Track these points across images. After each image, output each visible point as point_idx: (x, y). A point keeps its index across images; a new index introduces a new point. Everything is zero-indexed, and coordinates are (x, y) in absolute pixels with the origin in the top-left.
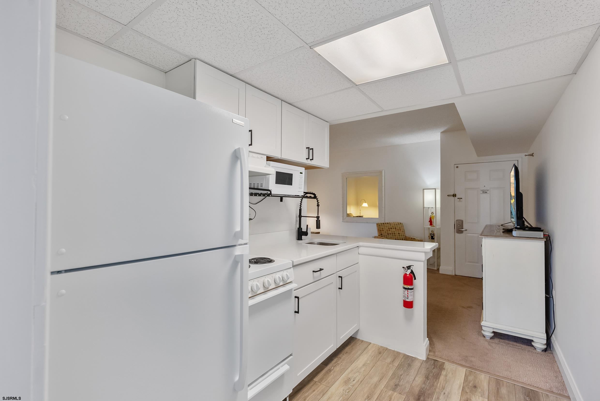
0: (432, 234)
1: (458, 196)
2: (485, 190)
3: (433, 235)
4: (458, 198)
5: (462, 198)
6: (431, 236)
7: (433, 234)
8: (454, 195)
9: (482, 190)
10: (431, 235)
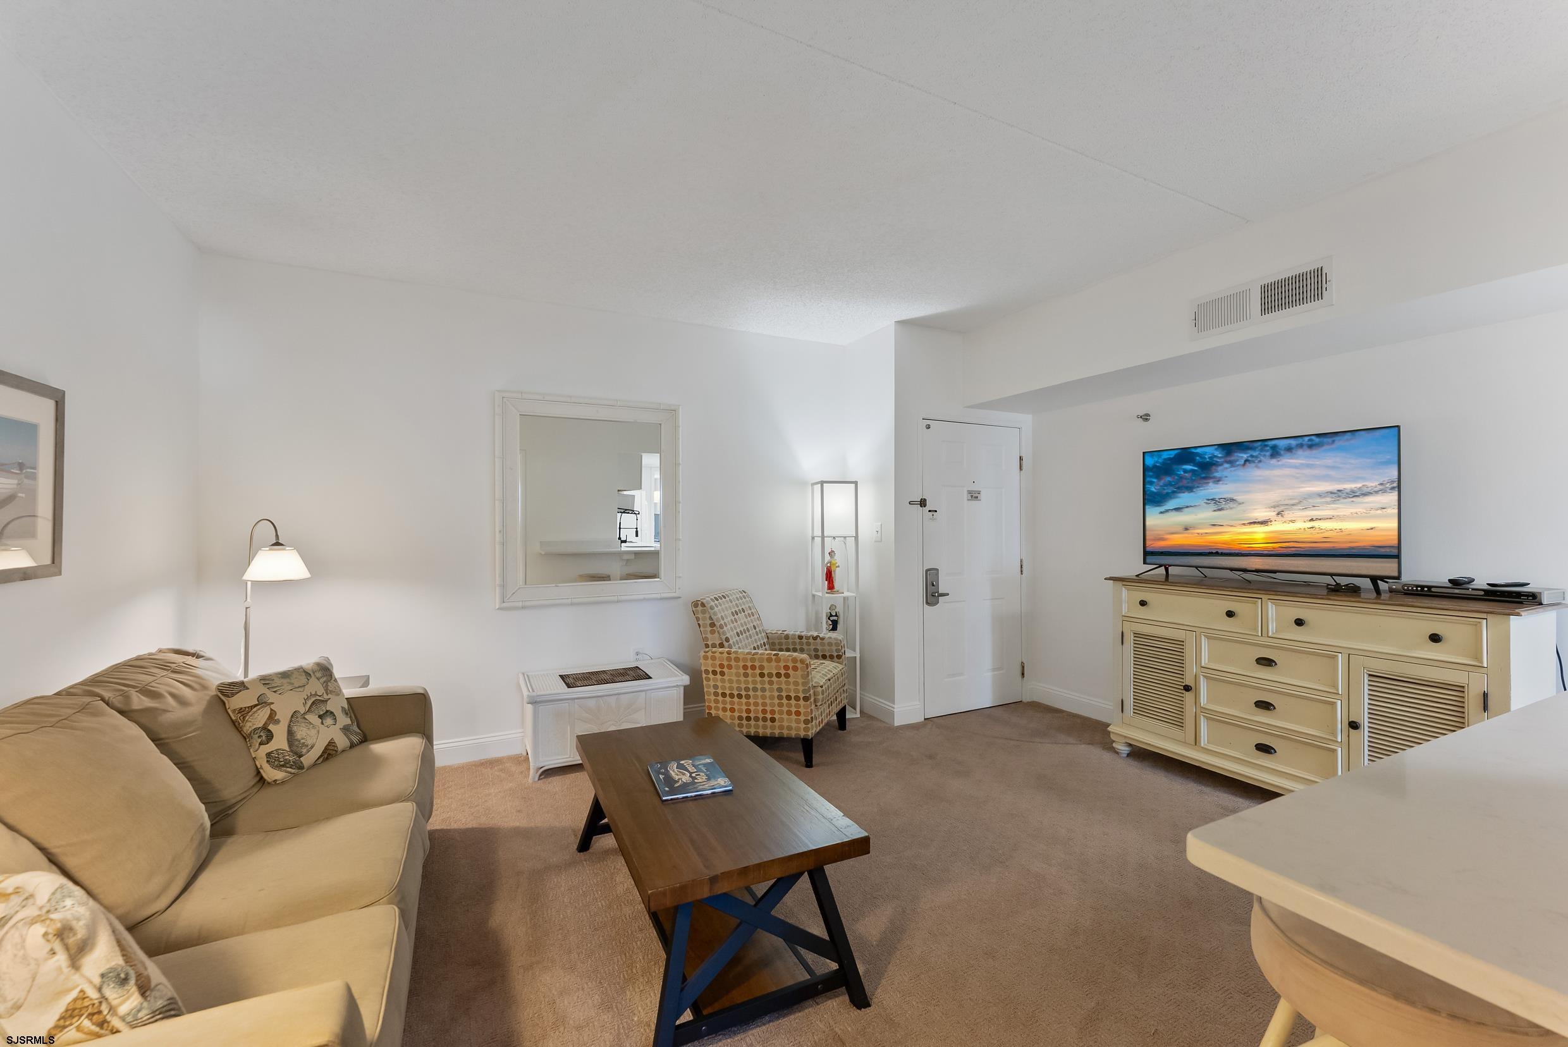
0: (834, 614)
1: (929, 506)
2: (976, 492)
3: (835, 618)
4: (930, 511)
5: (936, 511)
6: (831, 623)
7: (836, 615)
8: (923, 503)
9: (970, 492)
10: (832, 618)
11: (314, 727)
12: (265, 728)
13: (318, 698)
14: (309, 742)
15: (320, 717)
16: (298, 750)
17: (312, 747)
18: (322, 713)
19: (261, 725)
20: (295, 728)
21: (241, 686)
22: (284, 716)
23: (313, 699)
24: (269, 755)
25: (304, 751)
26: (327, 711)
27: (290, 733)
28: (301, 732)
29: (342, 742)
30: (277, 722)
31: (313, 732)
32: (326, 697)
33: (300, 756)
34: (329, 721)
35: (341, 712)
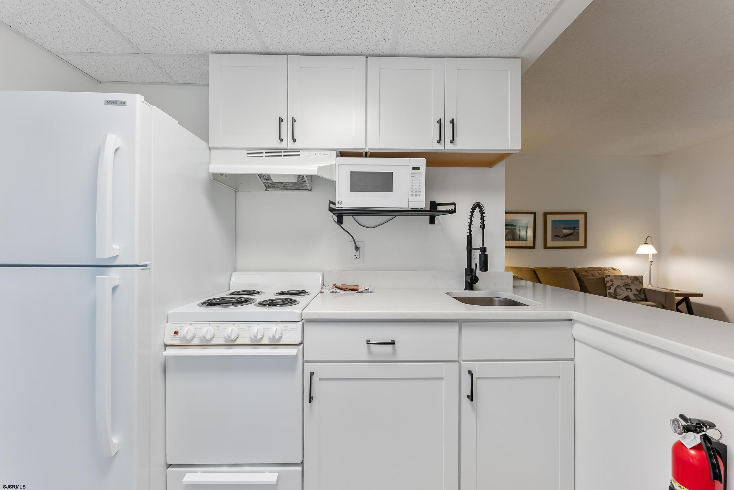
11: (623, 290)
12: (610, 286)
15: (626, 288)
16: (616, 294)
17: (621, 295)
18: (627, 288)
19: (609, 285)
20: (617, 289)
21: (609, 276)
22: (615, 285)
23: (626, 284)
24: (609, 293)
25: (618, 295)
27: (615, 289)
28: (618, 290)
29: (632, 297)
30: (613, 286)
31: (622, 292)
32: (631, 284)
34: (629, 290)
35: (637, 290)
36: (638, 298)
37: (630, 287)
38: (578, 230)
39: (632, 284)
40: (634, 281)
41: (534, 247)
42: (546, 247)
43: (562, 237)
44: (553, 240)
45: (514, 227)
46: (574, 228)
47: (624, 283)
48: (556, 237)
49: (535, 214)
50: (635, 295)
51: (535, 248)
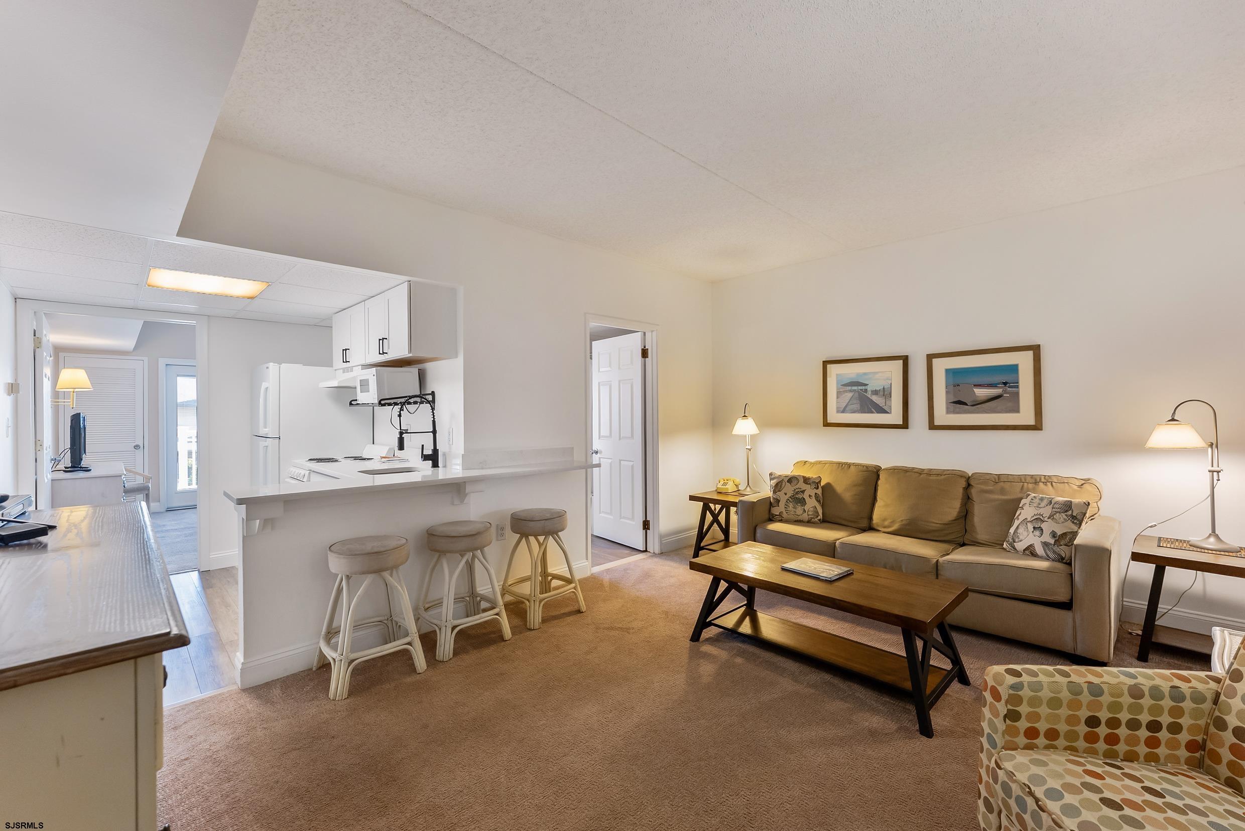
13: (1041, 517)
14: (1021, 537)
15: (1034, 528)
16: (1015, 538)
17: (1021, 541)
18: (1036, 526)
20: (1020, 526)
22: (1021, 518)
23: (1036, 517)
25: (1017, 540)
26: (1040, 527)
27: (1017, 528)
28: (1020, 531)
29: (1039, 550)
30: (1018, 519)
31: (1025, 533)
32: (1046, 519)
33: (1014, 542)
34: (1037, 533)
35: (1053, 534)
36: (1049, 553)
37: (1044, 526)
38: (1017, 387)
39: (1048, 518)
40: (1057, 512)
41: (905, 425)
42: (932, 426)
43: (972, 406)
44: (948, 412)
45: (863, 388)
46: (1005, 384)
47: (1040, 514)
48: (958, 403)
49: (905, 360)
50: (1045, 544)
51: (908, 428)
